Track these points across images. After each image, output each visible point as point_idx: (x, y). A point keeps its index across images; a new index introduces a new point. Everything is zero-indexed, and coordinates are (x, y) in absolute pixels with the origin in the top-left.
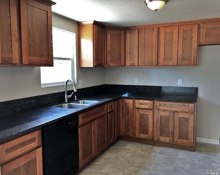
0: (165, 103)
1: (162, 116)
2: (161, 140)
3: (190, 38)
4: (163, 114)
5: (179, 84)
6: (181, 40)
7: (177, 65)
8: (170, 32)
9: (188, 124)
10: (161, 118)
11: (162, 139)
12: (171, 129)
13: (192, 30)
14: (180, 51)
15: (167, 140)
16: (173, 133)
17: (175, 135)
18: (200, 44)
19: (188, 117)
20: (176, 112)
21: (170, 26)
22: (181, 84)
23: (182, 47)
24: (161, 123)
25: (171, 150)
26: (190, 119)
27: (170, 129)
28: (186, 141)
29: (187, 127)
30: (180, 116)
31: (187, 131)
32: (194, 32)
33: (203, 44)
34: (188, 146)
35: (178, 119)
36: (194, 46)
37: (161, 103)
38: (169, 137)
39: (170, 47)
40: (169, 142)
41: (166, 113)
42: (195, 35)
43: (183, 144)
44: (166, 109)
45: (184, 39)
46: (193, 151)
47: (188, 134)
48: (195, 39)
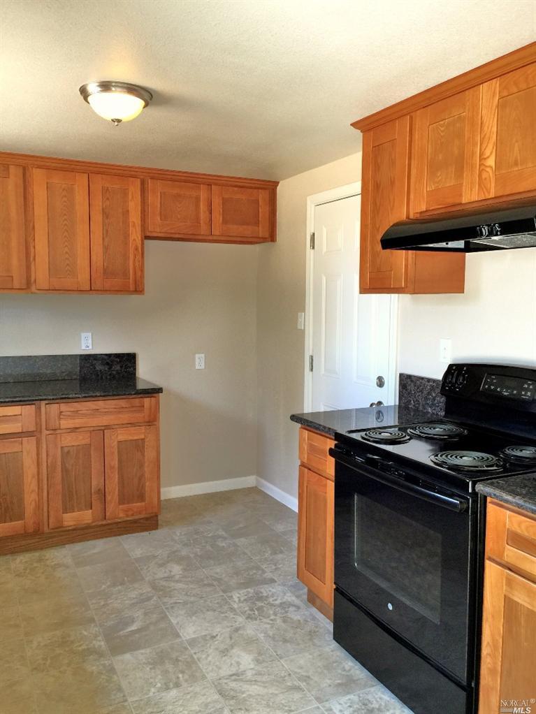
0: (76, 406)
1: (66, 450)
2: (66, 524)
3: (123, 215)
4: (69, 441)
5: (83, 347)
6: (98, 218)
7: (91, 290)
8: (64, 186)
9: (143, 455)
10: (66, 454)
11: (70, 519)
12: (96, 483)
13: (125, 193)
14: (98, 250)
15: (87, 516)
16: (103, 494)
17: (108, 498)
18: (148, 234)
19: (143, 437)
20: (108, 427)
21: (62, 169)
22: (90, 347)
23: (103, 239)
24: (65, 470)
25: (98, 546)
26: (146, 440)
27: (94, 483)
28: (139, 504)
29: (141, 466)
30: (121, 438)
31: (141, 477)
32: (133, 197)
33: (155, 235)
34: (141, 519)
35: (116, 447)
36: (134, 240)
37: (64, 407)
38: (91, 509)
39: (66, 234)
40: (93, 522)
41: (81, 437)
42: (134, 206)
43: (133, 515)
44: (78, 426)
45: (105, 214)
46: (155, 530)
47: (143, 487)
48: (135, 218)
